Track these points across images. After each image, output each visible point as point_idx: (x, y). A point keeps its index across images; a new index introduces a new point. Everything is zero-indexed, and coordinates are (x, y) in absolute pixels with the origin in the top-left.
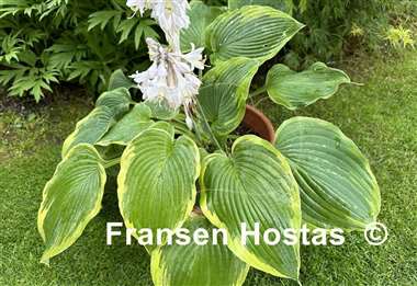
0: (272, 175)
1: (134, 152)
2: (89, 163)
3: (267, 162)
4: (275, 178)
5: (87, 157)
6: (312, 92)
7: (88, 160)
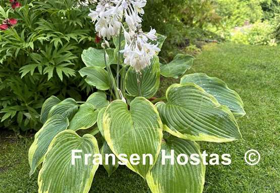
0: (198, 96)
1: (110, 117)
2: (71, 143)
3: (191, 92)
4: (200, 97)
5: (68, 140)
6: (181, 68)
7: (70, 142)
